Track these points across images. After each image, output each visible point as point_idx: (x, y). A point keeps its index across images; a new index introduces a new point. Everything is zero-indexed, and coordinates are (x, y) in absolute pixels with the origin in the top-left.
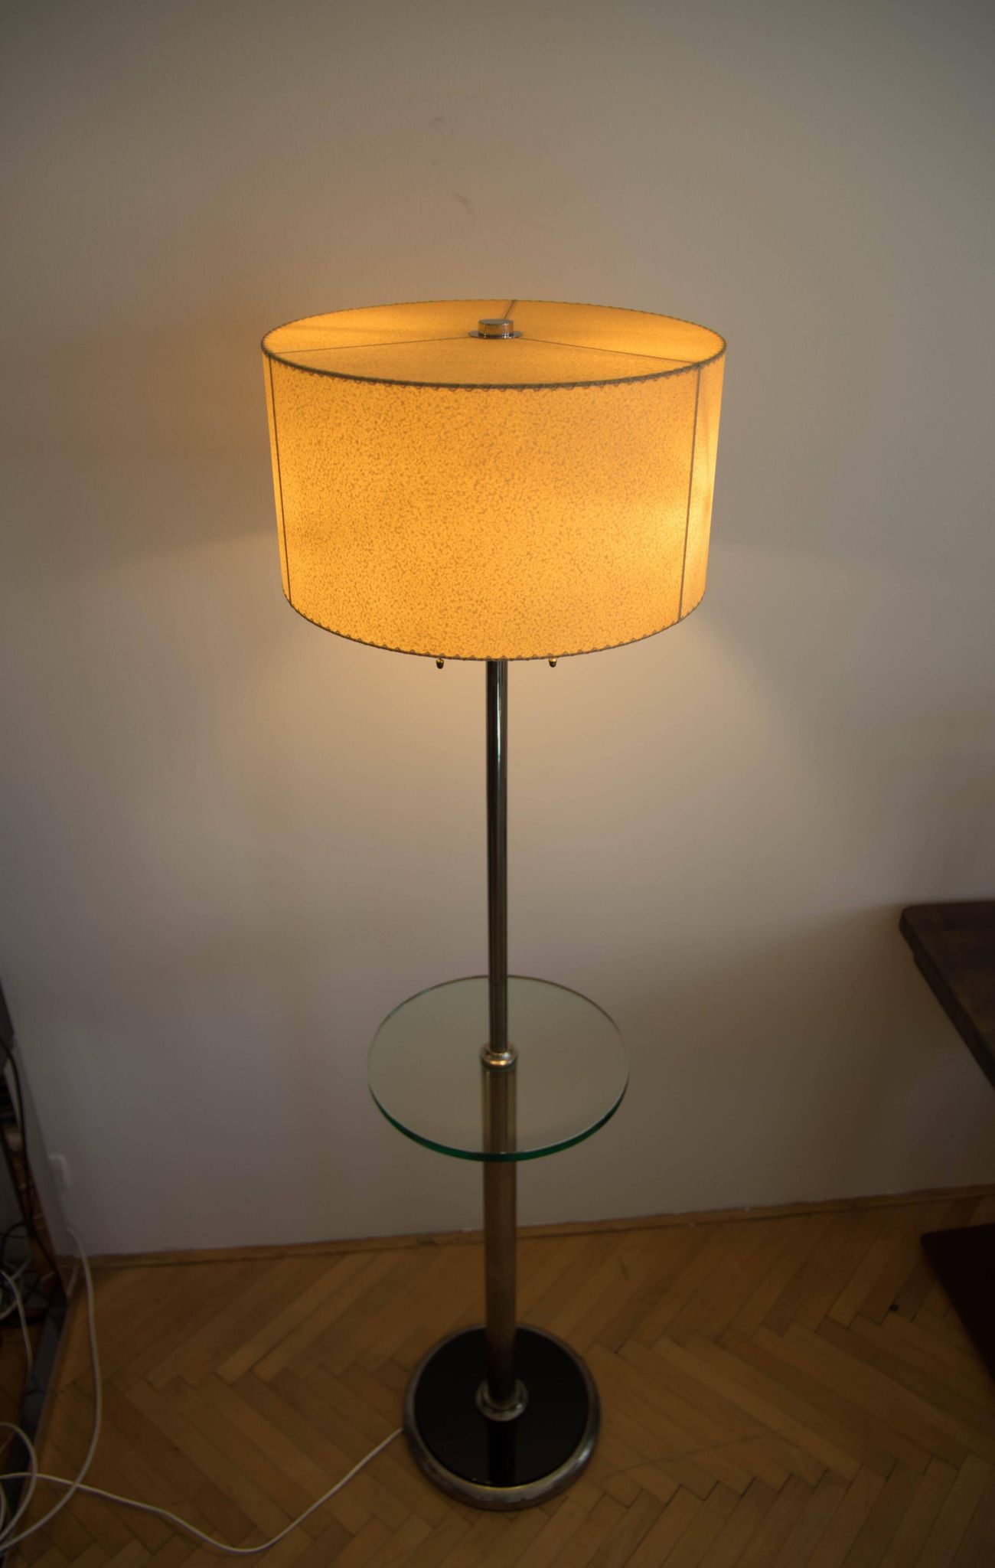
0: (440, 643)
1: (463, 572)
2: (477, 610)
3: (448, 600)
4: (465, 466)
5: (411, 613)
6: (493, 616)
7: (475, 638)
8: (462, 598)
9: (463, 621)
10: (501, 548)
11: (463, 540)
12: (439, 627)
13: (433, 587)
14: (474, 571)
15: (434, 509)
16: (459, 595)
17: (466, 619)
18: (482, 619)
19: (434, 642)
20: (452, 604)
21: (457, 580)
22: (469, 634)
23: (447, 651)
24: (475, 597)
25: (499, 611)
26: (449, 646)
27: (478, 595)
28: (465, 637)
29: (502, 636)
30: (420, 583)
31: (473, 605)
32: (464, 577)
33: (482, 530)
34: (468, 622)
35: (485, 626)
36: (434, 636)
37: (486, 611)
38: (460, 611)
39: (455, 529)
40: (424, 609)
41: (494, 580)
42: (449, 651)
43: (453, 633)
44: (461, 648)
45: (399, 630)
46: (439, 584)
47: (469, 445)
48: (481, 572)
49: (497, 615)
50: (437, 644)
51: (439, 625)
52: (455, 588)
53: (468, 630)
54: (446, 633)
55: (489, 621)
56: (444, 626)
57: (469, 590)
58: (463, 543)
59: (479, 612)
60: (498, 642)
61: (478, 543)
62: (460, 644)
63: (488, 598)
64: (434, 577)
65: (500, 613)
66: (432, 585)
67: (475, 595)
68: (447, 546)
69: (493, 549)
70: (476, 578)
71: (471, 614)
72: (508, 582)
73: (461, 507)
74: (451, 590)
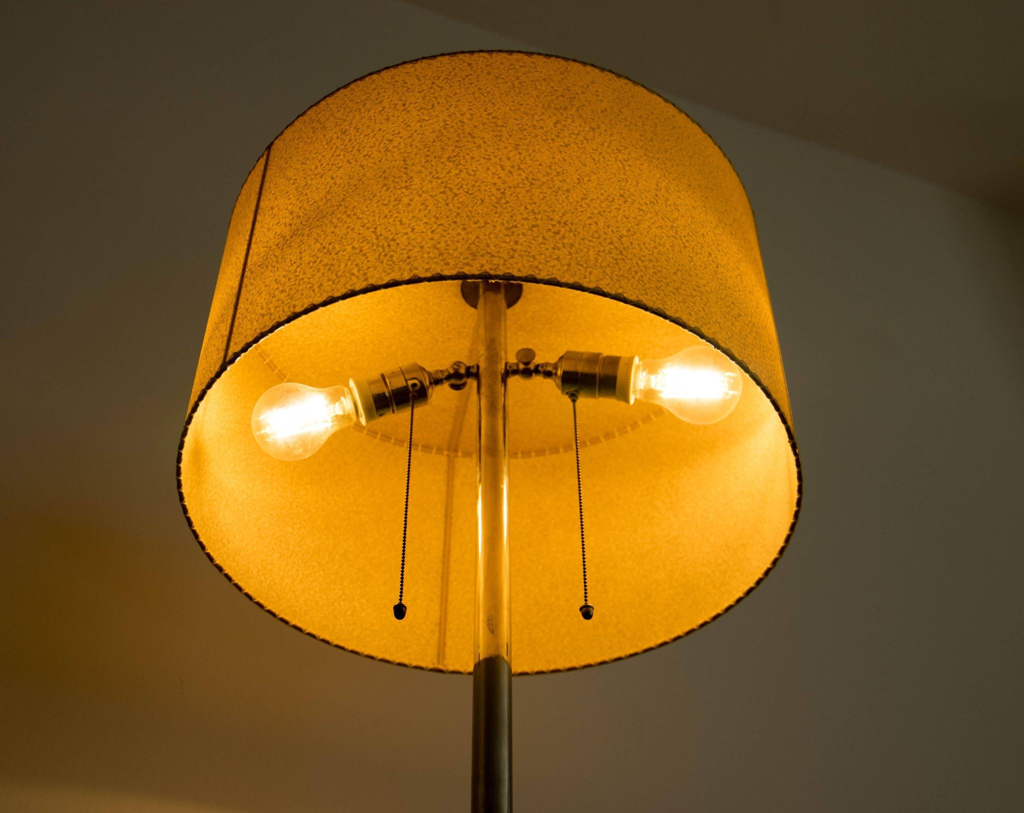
0: (505, 261)
1: (541, 193)
2: (560, 231)
3: (519, 218)
4: (543, 107)
5: (463, 233)
6: (581, 242)
7: (558, 259)
8: (539, 216)
9: (540, 240)
10: (589, 181)
11: (541, 165)
12: (504, 245)
13: (498, 205)
14: (554, 194)
15: (503, 139)
16: (534, 213)
17: (544, 238)
18: (566, 241)
19: (496, 261)
20: (525, 222)
21: (532, 199)
22: (548, 255)
23: (516, 270)
24: (557, 218)
25: (590, 239)
26: (520, 265)
27: (561, 217)
28: (543, 257)
29: (595, 265)
30: (480, 202)
31: (554, 226)
32: (541, 197)
33: (565, 160)
34: (546, 242)
35: (571, 249)
36: (496, 254)
37: (572, 235)
38: (535, 229)
39: (530, 155)
40: (483, 227)
41: (581, 206)
42: (519, 270)
43: (526, 251)
44: (537, 267)
45: (441, 254)
46: (507, 202)
47: (549, 93)
48: (564, 196)
49: (586, 242)
50: (502, 262)
51: (506, 242)
52: (528, 206)
53: (547, 249)
54: (515, 251)
55: (576, 245)
56: (512, 243)
57: (548, 210)
58: (540, 167)
59: (562, 233)
60: (589, 270)
61: (559, 170)
62: (536, 263)
63: (574, 222)
64: (499, 196)
65: (590, 241)
66: (497, 203)
67: (557, 217)
68: (519, 169)
69: (578, 179)
70: (558, 200)
71: (551, 234)
72: (599, 213)
73: (539, 138)
74: (523, 208)
